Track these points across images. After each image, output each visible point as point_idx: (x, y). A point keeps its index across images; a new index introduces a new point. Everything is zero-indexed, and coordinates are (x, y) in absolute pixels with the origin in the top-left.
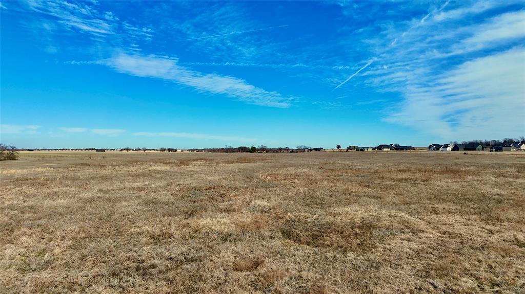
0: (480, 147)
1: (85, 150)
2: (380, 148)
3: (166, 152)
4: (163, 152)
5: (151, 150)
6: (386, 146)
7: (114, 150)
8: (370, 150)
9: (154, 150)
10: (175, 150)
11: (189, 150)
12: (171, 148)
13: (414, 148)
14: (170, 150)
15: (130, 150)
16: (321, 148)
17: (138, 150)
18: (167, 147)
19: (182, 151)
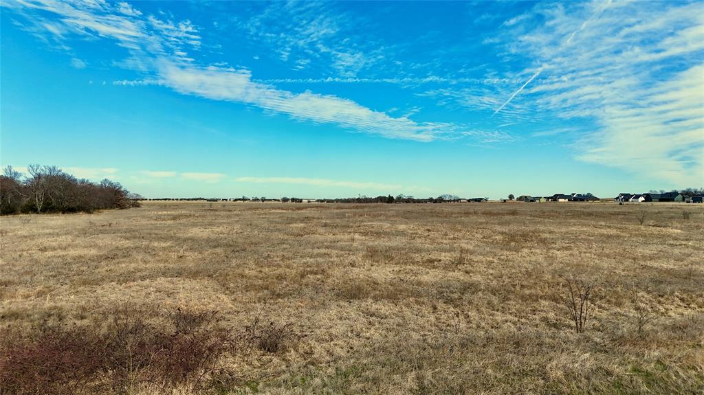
0: (680, 197)
1: (192, 200)
2: (555, 198)
3: (290, 202)
4: (286, 203)
5: (271, 200)
6: (562, 196)
7: (226, 200)
8: (543, 200)
9: (275, 200)
10: (301, 201)
11: (318, 201)
12: (295, 197)
13: (598, 199)
14: (293, 200)
15: (246, 200)
16: (482, 199)
17: (256, 200)
18: (290, 197)
19: (309, 202)
